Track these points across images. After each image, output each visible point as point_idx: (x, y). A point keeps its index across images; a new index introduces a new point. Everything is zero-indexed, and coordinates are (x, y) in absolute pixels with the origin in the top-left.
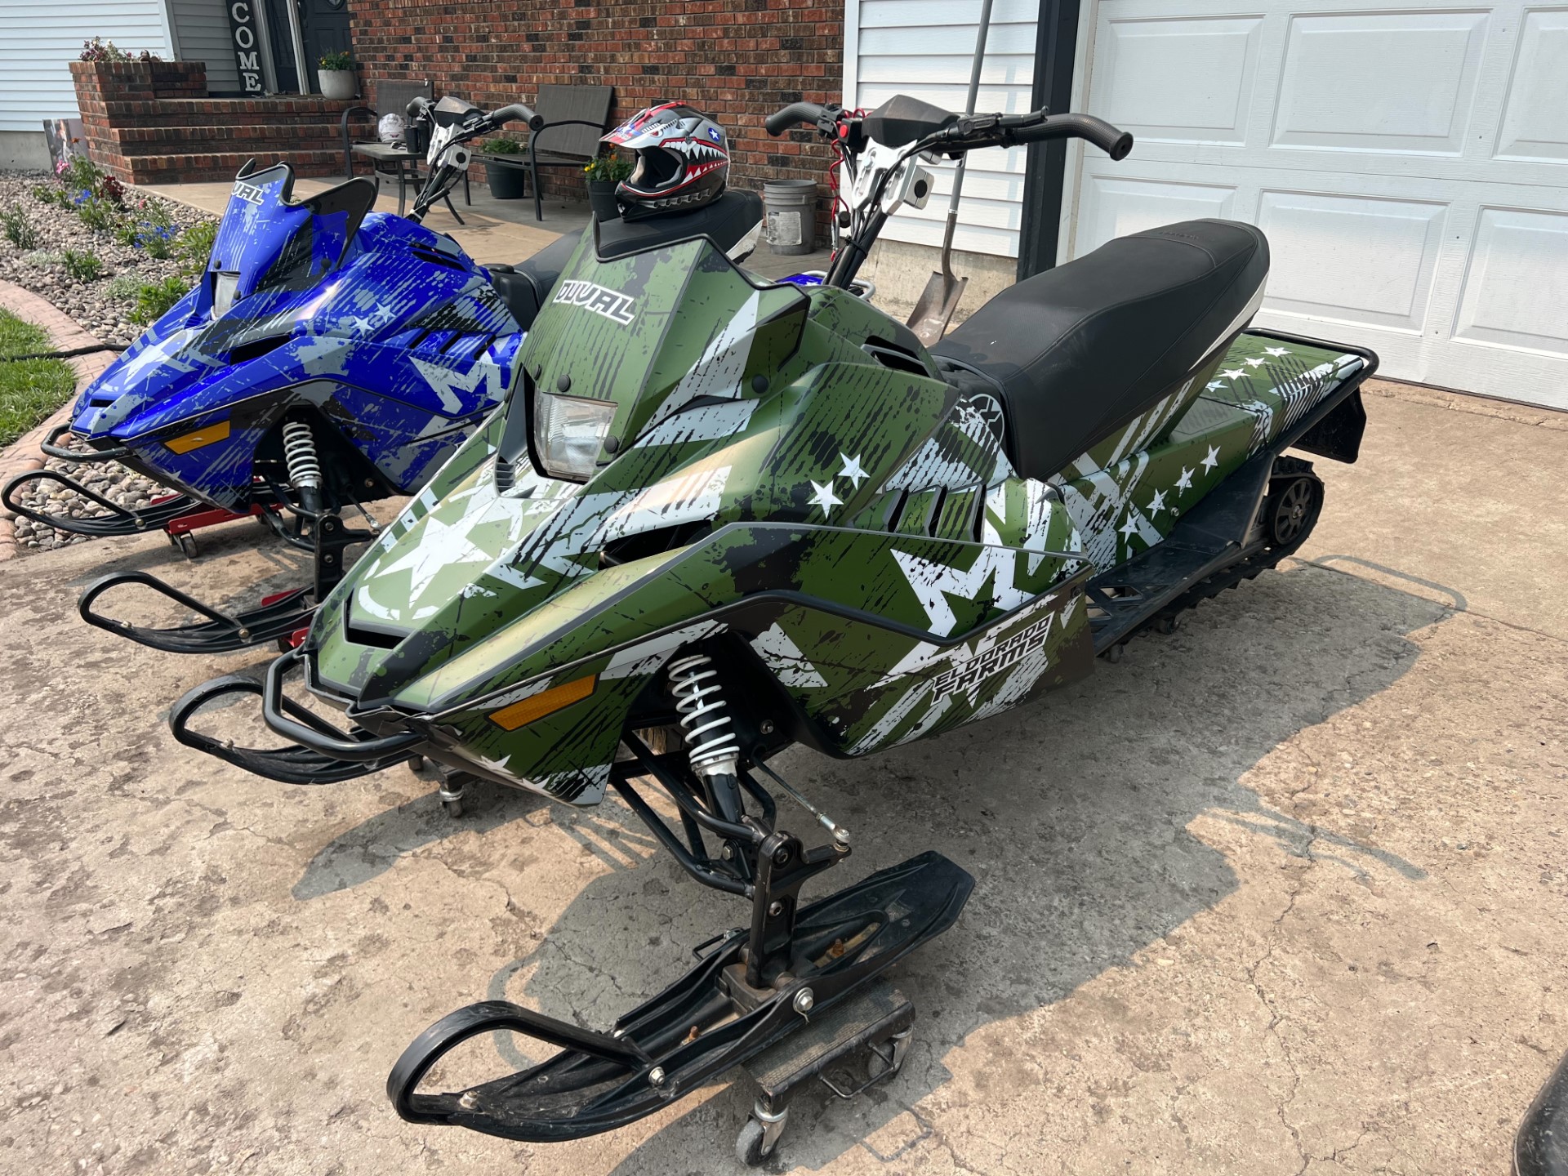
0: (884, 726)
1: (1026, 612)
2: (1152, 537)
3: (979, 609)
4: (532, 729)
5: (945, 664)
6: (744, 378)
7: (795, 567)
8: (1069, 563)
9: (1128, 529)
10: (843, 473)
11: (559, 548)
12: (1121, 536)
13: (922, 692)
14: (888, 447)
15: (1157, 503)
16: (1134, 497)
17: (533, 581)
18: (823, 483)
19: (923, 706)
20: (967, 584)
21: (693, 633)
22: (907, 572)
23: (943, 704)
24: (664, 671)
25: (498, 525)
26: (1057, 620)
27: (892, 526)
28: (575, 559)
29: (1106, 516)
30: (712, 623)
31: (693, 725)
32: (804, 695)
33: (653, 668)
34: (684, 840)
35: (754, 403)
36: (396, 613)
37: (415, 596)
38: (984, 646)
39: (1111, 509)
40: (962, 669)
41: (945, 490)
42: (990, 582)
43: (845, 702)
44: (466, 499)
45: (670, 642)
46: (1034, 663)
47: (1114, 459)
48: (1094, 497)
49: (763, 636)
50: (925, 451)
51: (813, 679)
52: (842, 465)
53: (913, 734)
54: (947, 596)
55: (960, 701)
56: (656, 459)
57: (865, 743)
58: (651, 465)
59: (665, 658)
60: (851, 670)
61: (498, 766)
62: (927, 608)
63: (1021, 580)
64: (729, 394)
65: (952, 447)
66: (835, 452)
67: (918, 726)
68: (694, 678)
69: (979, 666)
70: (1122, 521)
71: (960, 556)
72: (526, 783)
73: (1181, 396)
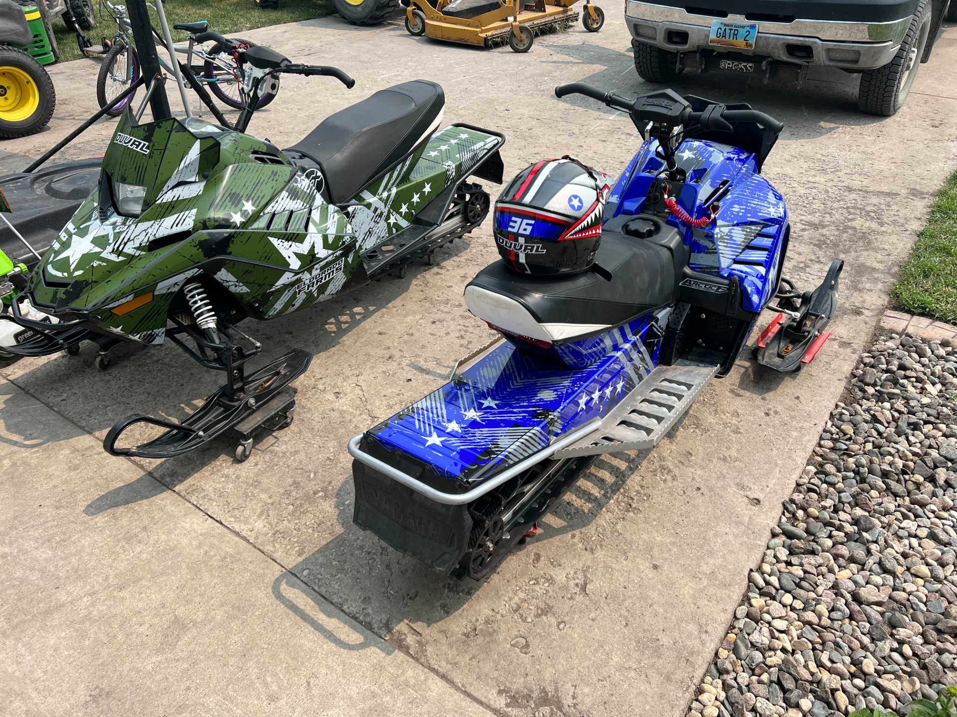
0: (278, 306)
1: (330, 258)
2: (404, 224)
3: (310, 258)
4: (129, 315)
5: (299, 280)
6: (198, 173)
7: (228, 246)
8: (346, 238)
9: (392, 220)
10: (244, 209)
11: (130, 245)
12: (389, 224)
13: (292, 292)
14: (264, 196)
15: (404, 209)
16: (392, 207)
17: (121, 258)
18: (236, 213)
19: (294, 297)
20: (303, 248)
21: (189, 274)
22: (276, 245)
23: (302, 297)
24: (181, 290)
25: (103, 236)
26: (346, 261)
27: (268, 227)
28: (138, 249)
29: (380, 215)
30: (196, 270)
31: (196, 309)
32: (242, 295)
33: (176, 289)
34: (198, 353)
35: (204, 183)
36: (66, 274)
37: (72, 267)
38: (315, 272)
39: (382, 213)
40: (307, 282)
41: (292, 212)
42: (313, 247)
43: (259, 298)
44: (88, 226)
45: (181, 278)
46: (339, 279)
47: (380, 191)
48: (373, 208)
49: (219, 273)
50: (281, 196)
51: (244, 289)
52: (243, 205)
53: (291, 309)
54: (295, 253)
55: (310, 295)
56: (166, 207)
57: (271, 313)
58: (164, 210)
59: (181, 285)
60: (259, 285)
61: (118, 330)
62: (287, 259)
63: (326, 246)
64: (193, 179)
65: (294, 194)
66: (240, 200)
67: (293, 305)
68: (195, 292)
69: (315, 280)
70: (388, 218)
71: (298, 238)
72: (131, 337)
73: (408, 163)
